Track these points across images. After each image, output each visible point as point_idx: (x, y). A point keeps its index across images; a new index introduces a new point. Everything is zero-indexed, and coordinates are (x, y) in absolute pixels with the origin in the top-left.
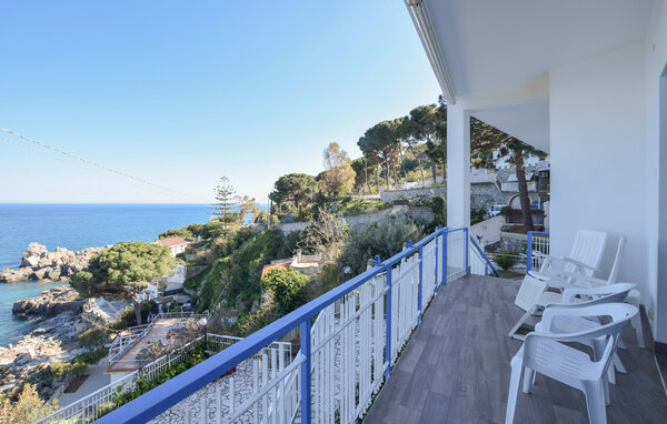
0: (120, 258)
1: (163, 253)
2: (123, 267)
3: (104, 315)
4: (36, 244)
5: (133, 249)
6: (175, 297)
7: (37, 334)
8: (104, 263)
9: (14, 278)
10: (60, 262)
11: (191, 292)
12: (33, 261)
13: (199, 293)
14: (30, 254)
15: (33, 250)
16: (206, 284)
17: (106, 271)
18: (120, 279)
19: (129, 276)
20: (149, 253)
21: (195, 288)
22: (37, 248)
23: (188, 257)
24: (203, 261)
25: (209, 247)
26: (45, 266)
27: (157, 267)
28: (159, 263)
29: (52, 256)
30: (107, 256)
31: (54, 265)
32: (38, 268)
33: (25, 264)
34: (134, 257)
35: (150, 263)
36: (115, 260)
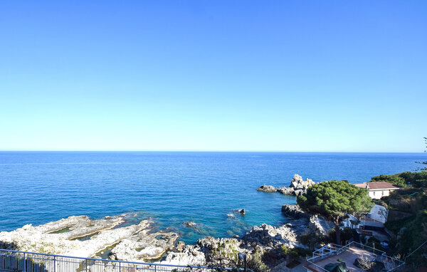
0: (324, 191)
1: (359, 193)
2: (325, 198)
3: (321, 228)
4: (297, 175)
5: (335, 186)
6: (374, 233)
7: (288, 226)
8: (314, 192)
9: (285, 192)
10: (307, 188)
11: (392, 234)
12: (295, 184)
13: (398, 237)
14: (295, 180)
15: (296, 178)
16: (405, 231)
17: (315, 198)
18: (323, 205)
19: (329, 206)
20: (346, 191)
21: (396, 232)
22: (298, 177)
23: (392, 202)
24: (407, 208)
25: (415, 196)
26: (300, 189)
27: (351, 204)
28: (353, 201)
29: (303, 183)
30: (317, 188)
31: (304, 189)
32: (296, 189)
33: (292, 186)
34: (334, 192)
35: (346, 199)
36: (320, 192)
